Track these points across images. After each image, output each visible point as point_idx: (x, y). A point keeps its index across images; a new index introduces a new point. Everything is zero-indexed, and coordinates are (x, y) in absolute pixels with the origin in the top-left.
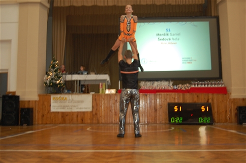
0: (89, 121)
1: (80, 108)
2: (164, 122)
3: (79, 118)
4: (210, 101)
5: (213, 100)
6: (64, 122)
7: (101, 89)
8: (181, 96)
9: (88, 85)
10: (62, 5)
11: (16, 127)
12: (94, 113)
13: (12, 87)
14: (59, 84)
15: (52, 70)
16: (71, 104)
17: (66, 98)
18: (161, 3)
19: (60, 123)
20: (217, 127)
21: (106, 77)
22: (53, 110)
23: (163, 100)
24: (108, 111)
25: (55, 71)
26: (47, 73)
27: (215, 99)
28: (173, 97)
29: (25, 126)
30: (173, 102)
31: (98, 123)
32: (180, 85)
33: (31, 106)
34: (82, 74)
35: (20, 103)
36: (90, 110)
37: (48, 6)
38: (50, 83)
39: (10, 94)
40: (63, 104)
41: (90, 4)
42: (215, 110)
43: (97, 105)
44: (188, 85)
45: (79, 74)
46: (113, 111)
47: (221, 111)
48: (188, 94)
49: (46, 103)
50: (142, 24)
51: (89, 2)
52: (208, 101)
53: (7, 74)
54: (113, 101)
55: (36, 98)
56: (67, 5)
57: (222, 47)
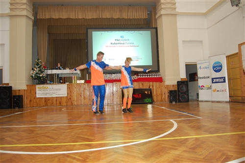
0: (65, 104)
1: (58, 95)
2: (119, 103)
3: (58, 102)
4: (151, 87)
5: (153, 86)
6: (46, 105)
7: (73, 80)
9: (64, 78)
10: (44, 18)
11: (10, 109)
12: (69, 98)
13: (6, 80)
14: (42, 77)
15: (36, 66)
16: (51, 92)
17: (47, 87)
18: (117, 17)
19: (44, 106)
22: (37, 96)
23: (118, 87)
24: (79, 96)
25: (39, 68)
26: (33, 69)
27: (155, 86)
29: (17, 109)
31: (72, 105)
33: (21, 94)
35: (13, 92)
36: (66, 95)
37: (33, 18)
38: (35, 76)
39: (5, 86)
40: (45, 92)
41: (65, 18)
42: (154, 93)
43: (71, 92)
44: (136, 76)
45: (57, 69)
46: (83, 96)
47: (158, 94)
48: (136, 83)
49: (32, 92)
50: (103, 32)
51: (64, 16)
52: (149, 87)
53: (2, 69)
54: (83, 89)
55: (25, 88)
56: (47, 18)
57: (159, 49)
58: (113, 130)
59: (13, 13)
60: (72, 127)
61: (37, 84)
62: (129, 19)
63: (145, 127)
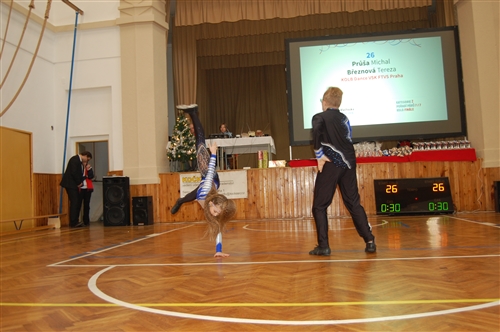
4: (447, 175)
5: (451, 172)
7: (261, 161)
8: (396, 168)
10: (189, 23)
11: (126, 227)
12: (251, 202)
13: (117, 163)
14: (192, 155)
15: (178, 132)
19: (197, 220)
20: (460, 218)
21: (269, 140)
23: (365, 176)
24: (274, 197)
25: (184, 135)
26: (170, 139)
27: (456, 170)
28: (383, 170)
29: (141, 226)
30: (383, 178)
31: (259, 217)
32: (394, 149)
33: (148, 194)
34: (228, 137)
35: (131, 189)
36: (245, 196)
37: (167, 26)
38: (177, 155)
39: (114, 176)
41: (235, 20)
42: (456, 189)
43: (255, 187)
44: (407, 147)
45: (222, 137)
46: (282, 197)
47: (465, 191)
48: (408, 164)
49: (171, 188)
50: (325, 47)
51: (233, 16)
52: (443, 174)
53: (107, 142)
54: (282, 181)
55: (156, 180)
56: (197, 22)
57: (465, 80)
58: (405, 276)
59: (127, 19)
60: (300, 268)
61: (181, 171)
62: (386, 11)
63: (480, 271)
